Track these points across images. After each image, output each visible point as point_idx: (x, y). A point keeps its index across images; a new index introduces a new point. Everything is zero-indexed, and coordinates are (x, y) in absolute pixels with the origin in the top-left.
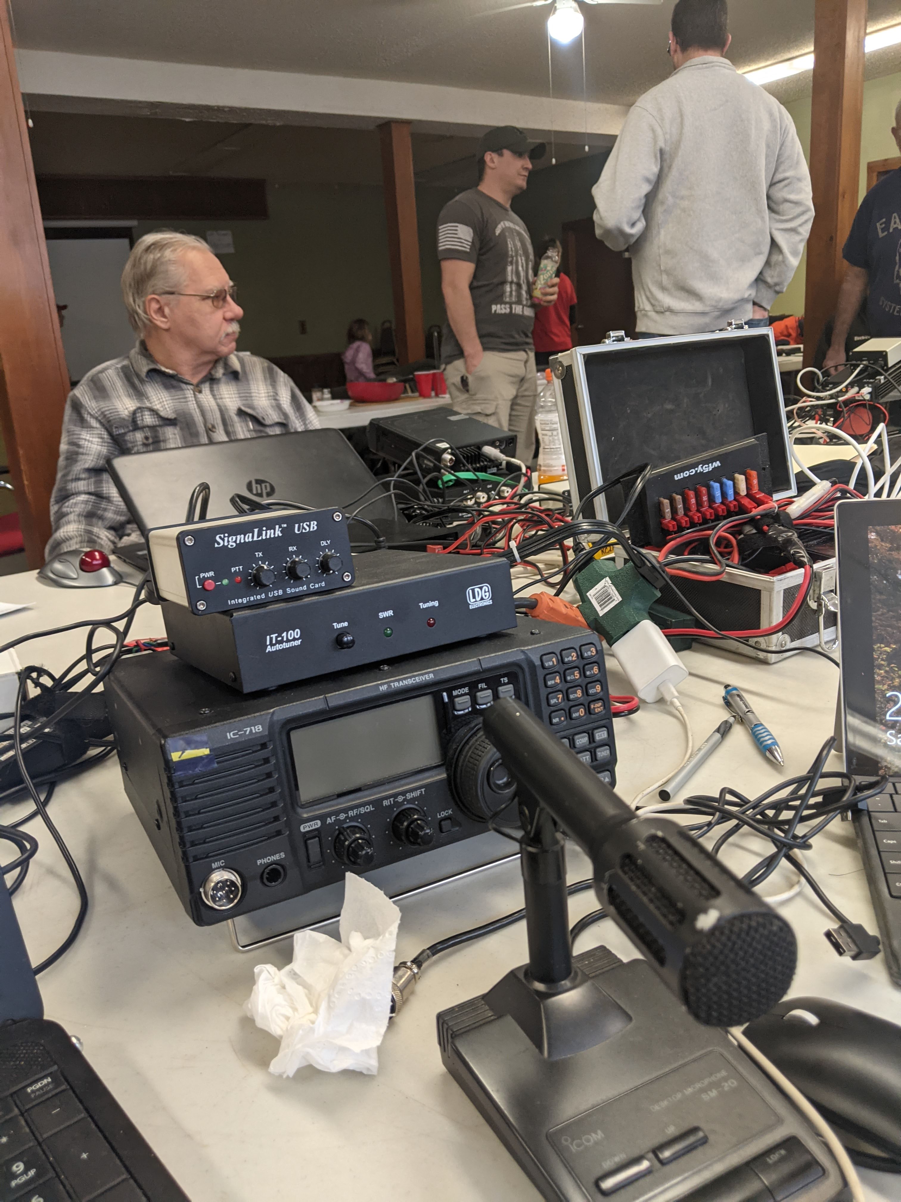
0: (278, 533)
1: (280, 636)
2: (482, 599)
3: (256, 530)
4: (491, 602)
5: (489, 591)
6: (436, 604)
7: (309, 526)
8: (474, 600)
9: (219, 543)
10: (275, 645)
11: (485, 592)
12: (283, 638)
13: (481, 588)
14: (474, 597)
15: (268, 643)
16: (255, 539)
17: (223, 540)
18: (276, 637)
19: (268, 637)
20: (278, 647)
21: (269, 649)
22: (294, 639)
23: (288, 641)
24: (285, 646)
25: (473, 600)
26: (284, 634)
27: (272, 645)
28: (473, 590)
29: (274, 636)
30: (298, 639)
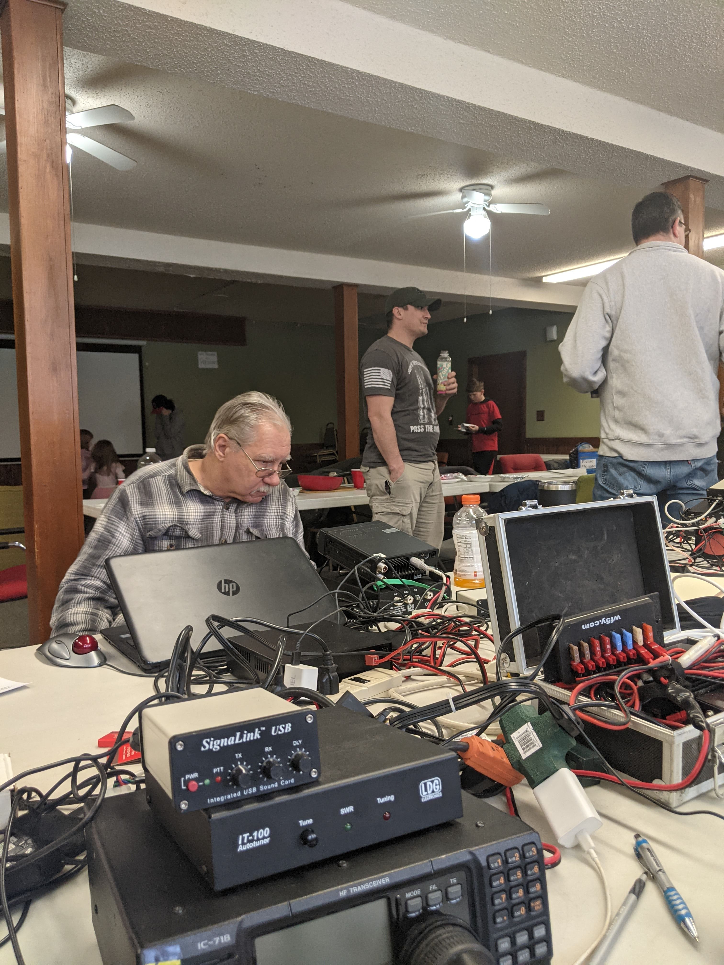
0: (257, 735)
1: (251, 835)
2: (433, 792)
3: (238, 734)
4: (440, 795)
5: (439, 785)
6: (392, 798)
7: (284, 728)
8: (426, 793)
9: (205, 747)
10: (246, 844)
11: (436, 785)
12: (253, 837)
13: (432, 782)
14: (426, 790)
15: (240, 842)
16: (237, 742)
17: (209, 743)
18: (248, 837)
19: (241, 837)
20: (249, 846)
21: (241, 848)
22: (264, 838)
23: (258, 839)
24: (255, 844)
25: (424, 793)
26: (255, 834)
27: (243, 844)
28: (425, 784)
29: (246, 835)
30: (266, 838)
